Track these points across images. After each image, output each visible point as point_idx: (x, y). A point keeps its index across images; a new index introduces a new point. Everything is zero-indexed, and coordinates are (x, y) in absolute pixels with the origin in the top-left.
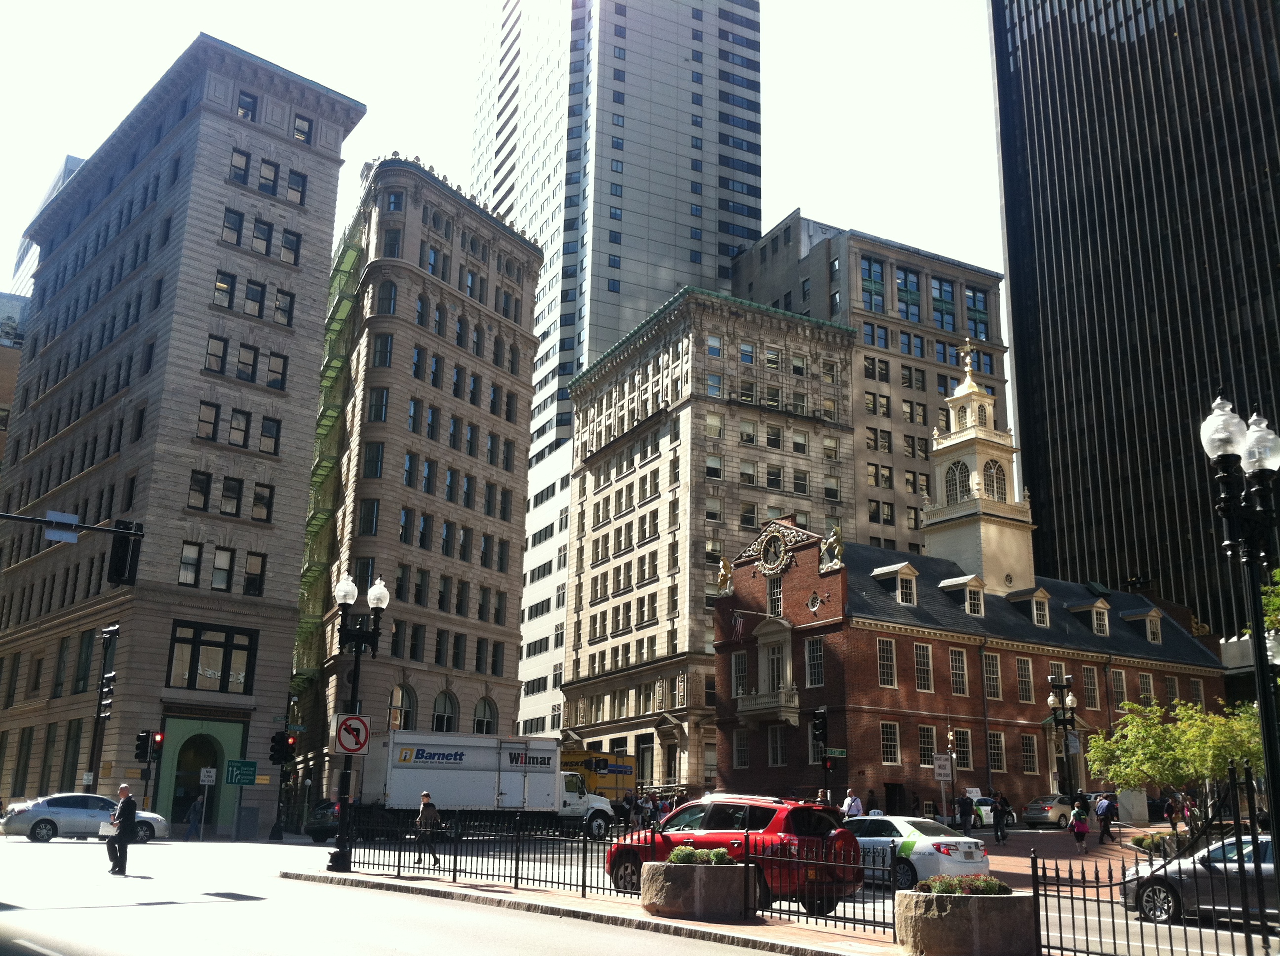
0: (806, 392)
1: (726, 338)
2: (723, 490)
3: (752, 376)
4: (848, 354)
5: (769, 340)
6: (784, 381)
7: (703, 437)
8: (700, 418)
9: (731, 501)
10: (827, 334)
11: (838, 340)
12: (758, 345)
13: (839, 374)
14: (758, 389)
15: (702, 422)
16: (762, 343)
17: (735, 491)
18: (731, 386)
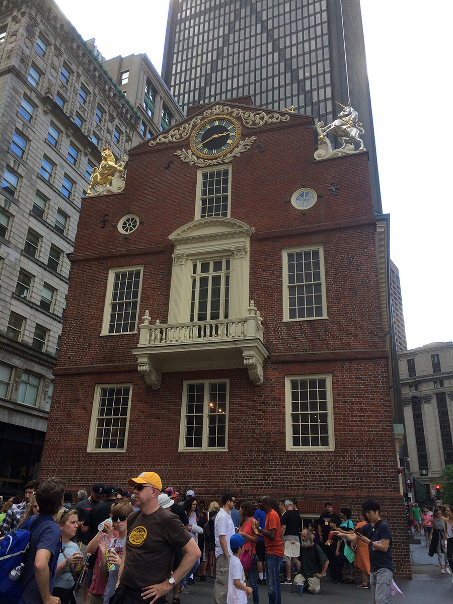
0: (101, 137)
1: (53, 47)
2: (23, 171)
3: (66, 94)
4: (131, 132)
5: (84, 79)
6: (89, 118)
7: (15, 112)
8: (17, 93)
9: (28, 184)
10: (123, 105)
11: (129, 116)
12: (75, 75)
13: (124, 142)
14: (69, 108)
15: (17, 97)
16: (79, 76)
17: (34, 178)
18: (48, 88)
